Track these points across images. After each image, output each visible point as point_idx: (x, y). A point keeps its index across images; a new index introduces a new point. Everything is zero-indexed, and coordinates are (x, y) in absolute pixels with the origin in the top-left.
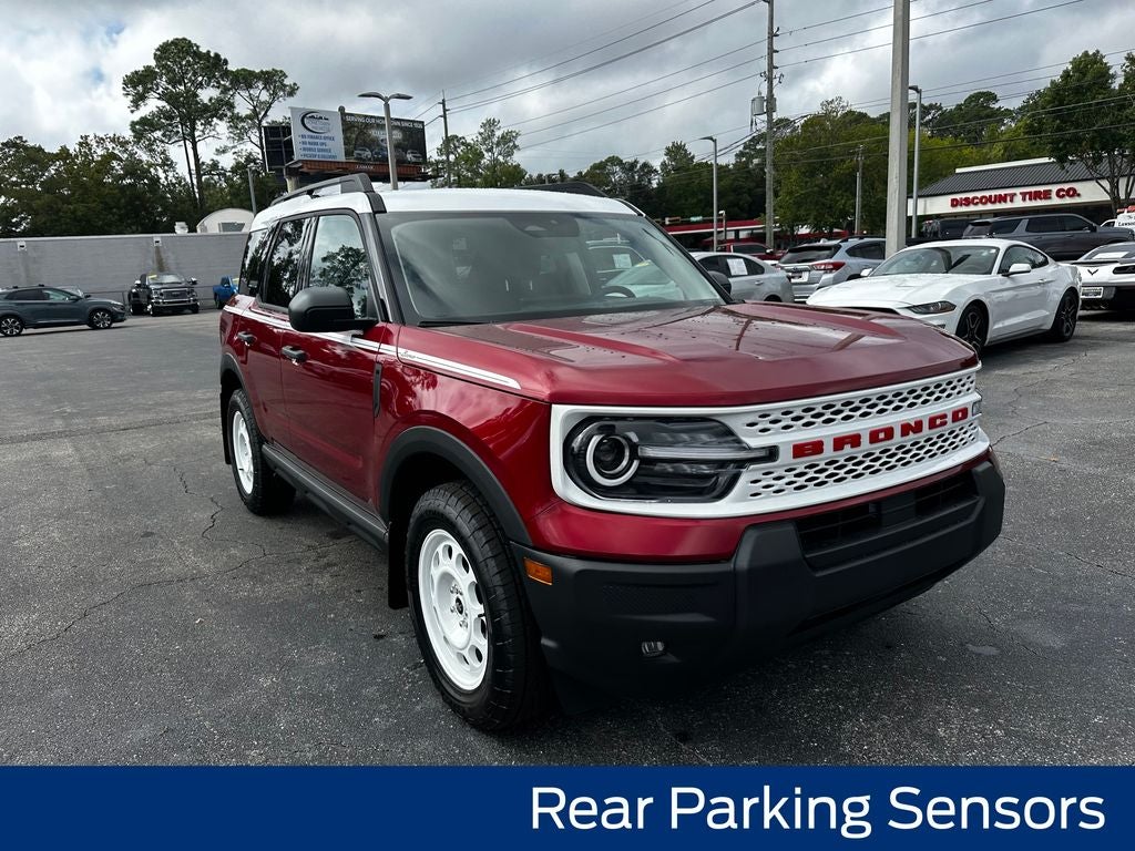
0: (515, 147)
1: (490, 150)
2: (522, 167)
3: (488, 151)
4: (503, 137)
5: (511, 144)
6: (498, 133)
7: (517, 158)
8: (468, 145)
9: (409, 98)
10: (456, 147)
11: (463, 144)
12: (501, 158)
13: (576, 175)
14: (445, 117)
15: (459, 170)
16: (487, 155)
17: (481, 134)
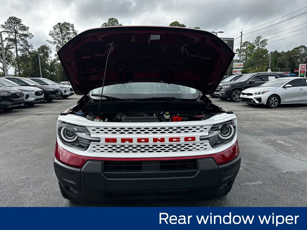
0: (266, 44)
1: (258, 45)
2: (267, 50)
3: (257, 45)
4: (262, 41)
5: (265, 43)
6: (261, 40)
7: (266, 47)
8: (250, 44)
9: (223, 32)
10: (247, 45)
11: (249, 44)
12: (261, 47)
13: (287, 51)
14: (241, 36)
15: (247, 51)
16: (257, 47)
17: (255, 41)
